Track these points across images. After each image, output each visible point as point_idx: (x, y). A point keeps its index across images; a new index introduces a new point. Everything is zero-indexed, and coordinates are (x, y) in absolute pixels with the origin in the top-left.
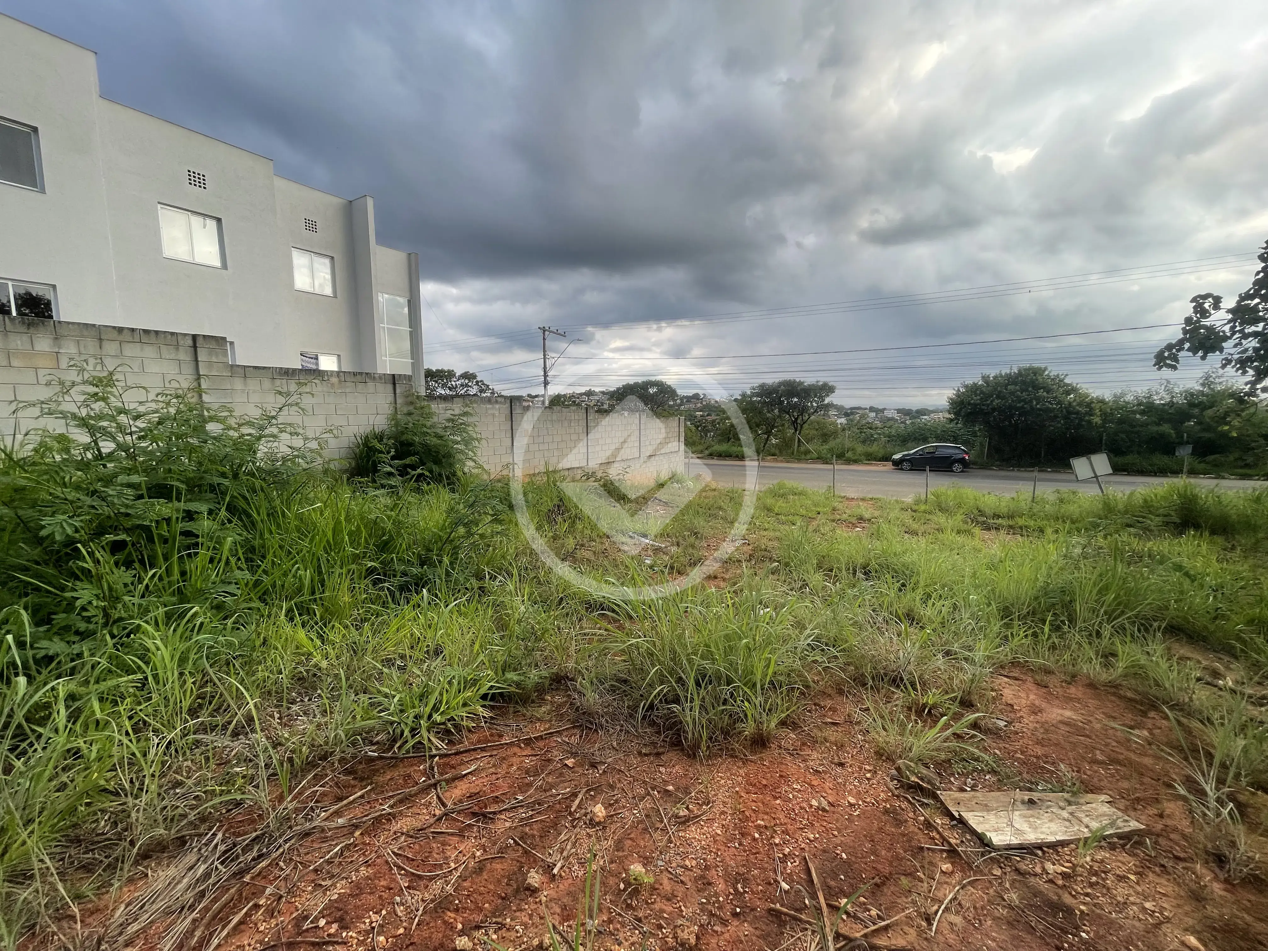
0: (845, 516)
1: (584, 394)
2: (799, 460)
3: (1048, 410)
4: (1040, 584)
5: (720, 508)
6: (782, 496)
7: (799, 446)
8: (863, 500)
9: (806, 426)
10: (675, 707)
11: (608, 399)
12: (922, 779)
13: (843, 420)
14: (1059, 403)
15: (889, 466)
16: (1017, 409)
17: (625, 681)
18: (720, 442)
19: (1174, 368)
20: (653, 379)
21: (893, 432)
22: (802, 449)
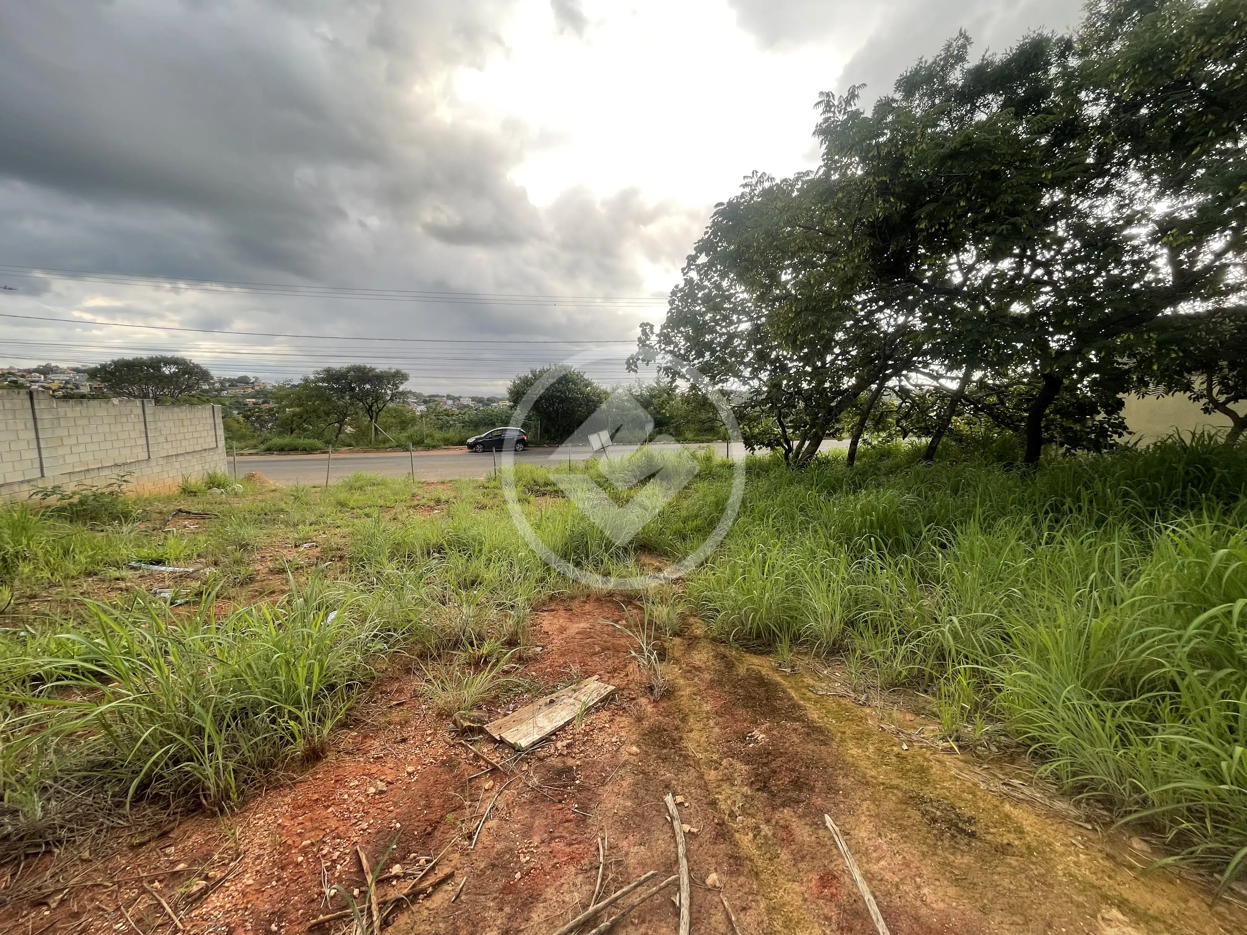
0: (424, 501)
1: (36, 371)
2: (378, 450)
3: (576, 399)
4: (568, 533)
5: (282, 510)
6: (361, 488)
7: (376, 434)
8: (443, 483)
9: (382, 413)
10: (186, 766)
11: (88, 380)
12: (473, 722)
13: (423, 408)
14: (582, 393)
15: (465, 449)
16: (557, 397)
17: (107, 764)
18: (280, 434)
19: (636, 371)
20: (169, 355)
21: (466, 417)
22: (380, 437)
